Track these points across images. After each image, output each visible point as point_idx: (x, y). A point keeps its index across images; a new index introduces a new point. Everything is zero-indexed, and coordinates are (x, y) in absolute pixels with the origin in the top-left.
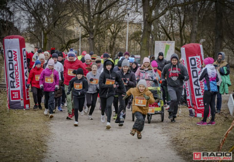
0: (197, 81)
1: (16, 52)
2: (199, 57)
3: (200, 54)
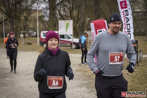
3: (105, 28)
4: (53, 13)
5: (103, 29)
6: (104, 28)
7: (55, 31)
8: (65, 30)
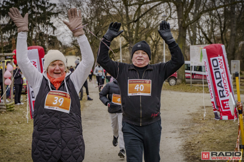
0: (220, 82)
1: (35, 63)
2: (221, 58)
3: (221, 54)
4: (184, 35)
5: (218, 56)
6: (220, 56)
7: (187, 60)
8: (199, 59)
